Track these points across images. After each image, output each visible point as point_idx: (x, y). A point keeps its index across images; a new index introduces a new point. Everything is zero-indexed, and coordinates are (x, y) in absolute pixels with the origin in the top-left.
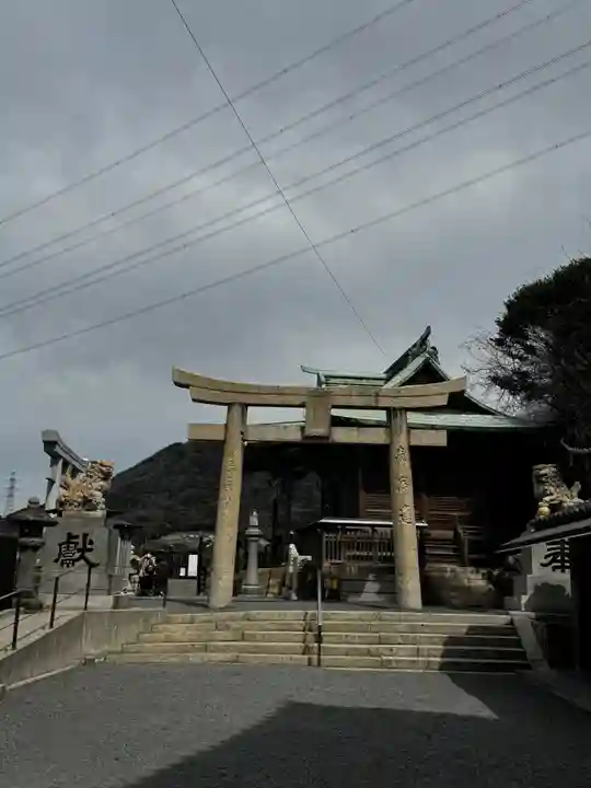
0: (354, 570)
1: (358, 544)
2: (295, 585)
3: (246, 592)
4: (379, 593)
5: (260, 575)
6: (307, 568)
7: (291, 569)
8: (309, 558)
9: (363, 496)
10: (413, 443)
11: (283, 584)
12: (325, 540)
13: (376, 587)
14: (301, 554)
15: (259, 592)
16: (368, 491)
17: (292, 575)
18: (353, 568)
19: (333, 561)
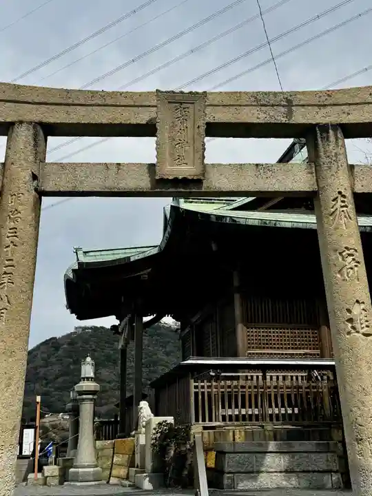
0: (239, 438)
1: (243, 397)
2: (149, 465)
3: (76, 478)
4: (288, 471)
5: (97, 451)
6: (167, 437)
7: (142, 440)
8: (170, 419)
9: (241, 331)
10: (359, 189)
11: (131, 464)
12: (193, 390)
13: (280, 462)
14: (156, 415)
15: (97, 478)
16: (249, 321)
17: (143, 447)
18: (238, 435)
19: (208, 424)
